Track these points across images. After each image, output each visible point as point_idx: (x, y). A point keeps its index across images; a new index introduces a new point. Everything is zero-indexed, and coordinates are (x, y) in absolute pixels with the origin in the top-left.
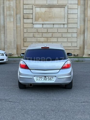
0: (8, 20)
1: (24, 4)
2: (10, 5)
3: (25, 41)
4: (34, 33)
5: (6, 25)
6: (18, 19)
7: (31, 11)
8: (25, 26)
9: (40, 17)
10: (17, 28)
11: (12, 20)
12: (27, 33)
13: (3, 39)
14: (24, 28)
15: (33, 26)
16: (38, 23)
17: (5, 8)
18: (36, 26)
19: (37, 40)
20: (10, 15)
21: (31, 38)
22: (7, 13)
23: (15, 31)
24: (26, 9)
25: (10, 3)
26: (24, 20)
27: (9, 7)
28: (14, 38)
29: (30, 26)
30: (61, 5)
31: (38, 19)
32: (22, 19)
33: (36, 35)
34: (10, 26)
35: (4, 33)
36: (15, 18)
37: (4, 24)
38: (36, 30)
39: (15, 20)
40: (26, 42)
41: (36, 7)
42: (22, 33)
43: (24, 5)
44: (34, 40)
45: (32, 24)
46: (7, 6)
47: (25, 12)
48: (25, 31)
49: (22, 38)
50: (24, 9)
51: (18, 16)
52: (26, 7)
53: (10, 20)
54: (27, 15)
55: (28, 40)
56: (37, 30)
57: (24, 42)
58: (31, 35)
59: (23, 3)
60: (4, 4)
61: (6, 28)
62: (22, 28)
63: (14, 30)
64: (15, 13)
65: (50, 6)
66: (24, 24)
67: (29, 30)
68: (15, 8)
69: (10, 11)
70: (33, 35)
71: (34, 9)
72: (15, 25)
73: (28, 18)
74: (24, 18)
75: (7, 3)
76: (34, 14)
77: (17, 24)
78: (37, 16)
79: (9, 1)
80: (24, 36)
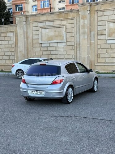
0: (82, 37)
1: (98, 21)
2: (84, 24)
3: (98, 57)
4: (108, 49)
5: (80, 42)
6: (92, 36)
7: (104, 28)
8: (99, 42)
9: (114, 33)
10: (91, 44)
11: (86, 37)
12: (101, 49)
13: (78, 56)
14: (98, 44)
15: (106, 42)
16: (111, 38)
17: (80, 26)
18: (109, 42)
19: (110, 55)
20: (84, 33)
21: (105, 54)
22: (82, 31)
24: (100, 25)
25: (84, 22)
26: (98, 36)
27: (84, 26)
28: (88, 54)
29: (104, 42)
31: (112, 34)
32: (96, 36)
33: (110, 51)
34: (84, 43)
35: (79, 51)
36: (89, 36)
37: (79, 42)
38: (109, 45)
40: (99, 58)
41: (110, 22)
42: (96, 50)
43: (98, 22)
44: (107, 55)
45: (105, 40)
46: (82, 24)
47: (99, 28)
48: (99, 47)
49: (96, 54)
50: (97, 26)
51: (92, 33)
52: (100, 23)
53: (84, 37)
54: (101, 31)
55: (102, 56)
56: (110, 45)
57: (98, 58)
58: (104, 51)
60: (79, 23)
61: (81, 46)
62: (96, 44)
63: (88, 47)
64: (89, 30)
66: (98, 41)
67: (103, 46)
68: (89, 25)
69: (84, 29)
70: (107, 51)
71: (108, 25)
72: (89, 42)
73: (102, 35)
74: (98, 35)
75: (82, 21)
76: (107, 30)
77: (91, 41)
78: (111, 31)
79: (84, 20)
80: (97, 52)
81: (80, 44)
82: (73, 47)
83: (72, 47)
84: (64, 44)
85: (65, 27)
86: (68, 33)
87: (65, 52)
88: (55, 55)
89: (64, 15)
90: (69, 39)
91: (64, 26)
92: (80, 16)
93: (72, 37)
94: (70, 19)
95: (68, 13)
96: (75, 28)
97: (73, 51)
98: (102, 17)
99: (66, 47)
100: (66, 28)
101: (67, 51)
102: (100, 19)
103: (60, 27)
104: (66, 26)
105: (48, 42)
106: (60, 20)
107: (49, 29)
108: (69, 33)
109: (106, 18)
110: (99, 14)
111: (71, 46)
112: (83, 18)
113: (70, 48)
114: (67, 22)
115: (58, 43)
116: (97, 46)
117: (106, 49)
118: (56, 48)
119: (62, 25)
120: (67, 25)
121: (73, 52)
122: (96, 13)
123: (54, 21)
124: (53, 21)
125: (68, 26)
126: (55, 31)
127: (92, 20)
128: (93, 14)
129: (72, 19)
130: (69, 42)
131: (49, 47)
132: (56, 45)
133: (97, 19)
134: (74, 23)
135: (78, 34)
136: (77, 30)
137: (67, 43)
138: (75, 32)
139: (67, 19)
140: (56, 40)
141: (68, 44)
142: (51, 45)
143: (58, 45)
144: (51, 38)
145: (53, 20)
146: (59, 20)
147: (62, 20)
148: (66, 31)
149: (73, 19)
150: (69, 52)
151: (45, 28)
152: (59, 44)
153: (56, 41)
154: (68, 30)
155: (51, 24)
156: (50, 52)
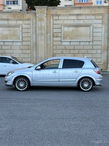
0: (39, 38)
2: (42, 25)
4: (63, 50)
5: (37, 42)
6: (48, 37)
7: (60, 31)
8: (55, 43)
9: (68, 36)
10: (47, 45)
11: (43, 38)
12: (56, 50)
13: (35, 55)
15: (62, 43)
16: (66, 41)
17: (37, 28)
18: (64, 44)
20: (42, 34)
21: (60, 54)
22: (39, 32)
23: (46, 48)
24: (56, 28)
25: (41, 24)
26: (54, 38)
27: (41, 28)
28: (45, 54)
30: (87, 24)
31: (66, 37)
32: (52, 37)
33: (64, 52)
34: (42, 43)
35: (36, 50)
36: (46, 37)
38: (64, 47)
39: (46, 38)
41: (65, 26)
42: (52, 50)
43: (54, 25)
45: (60, 42)
46: (39, 26)
47: (55, 31)
48: (55, 47)
49: (52, 54)
50: (53, 28)
51: (49, 34)
53: (41, 38)
54: (56, 33)
56: (65, 47)
58: (60, 51)
60: (36, 24)
61: (37, 46)
62: (52, 45)
64: (46, 32)
65: (77, 25)
66: (54, 42)
67: (58, 47)
68: (45, 27)
69: (41, 30)
70: (62, 52)
71: (63, 28)
72: (46, 43)
73: (57, 37)
74: (53, 37)
75: (39, 23)
76: (62, 33)
77: (47, 42)
78: (65, 34)
79: (41, 22)
80: (53, 52)
81: (37, 44)
82: (29, 46)
83: (28, 47)
84: (20, 44)
85: (20, 27)
86: (24, 33)
87: (21, 52)
88: (10, 54)
89: (19, 15)
90: (26, 39)
91: (20, 26)
92: (37, 18)
93: (28, 38)
94: (26, 20)
95: (23, 14)
96: (31, 29)
97: (29, 50)
98: (58, 21)
99: (22, 46)
100: (22, 28)
101: (23, 50)
102: (55, 22)
103: (15, 26)
104: (22, 26)
105: (3, 41)
106: (16, 20)
107: (3, 28)
108: (25, 33)
109: (61, 22)
110: (55, 18)
111: (28, 46)
112: (41, 20)
113: (26, 47)
114: (23, 22)
115: (13, 42)
116: (53, 47)
117: (61, 50)
118: (11, 47)
119: (17, 25)
120: (23, 25)
121: (29, 51)
122: (52, 16)
123: (9, 20)
124: (8, 20)
125: (24, 26)
126: (10, 31)
127: (48, 23)
128: (49, 18)
129: (28, 20)
130: (25, 42)
131: (3, 46)
132: (11, 44)
133: (53, 22)
134: (30, 24)
135: (34, 35)
136: (34, 31)
137: (23, 42)
138: (32, 33)
139: (23, 20)
140: (11, 39)
141: (24, 43)
142: (6, 44)
143: (13, 44)
144: (6, 37)
145: (8, 19)
146: (14, 20)
147: (18, 20)
148: (22, 32)
149: (29, 20)
150: (25, 51)
152: (14, 44)
153: (12, 41)
154: (24, 30)
155: (6, 22)
156: (5, 51)
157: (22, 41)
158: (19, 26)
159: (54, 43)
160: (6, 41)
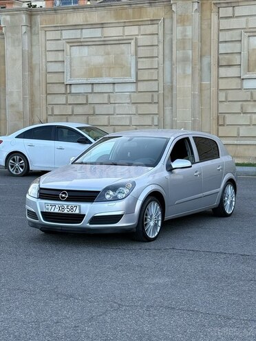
0: (179, 71)
1: (221, 30)
2: (185, 36)
3: (220, 123)
4: (244, 103)
5: (174, 84)
6: (205, 69)
8: (223, 84)
10: (201, 90)
11: (189, 71)
12: (227, 103)
13: (168, 118)
14: (219, 90)
15: (242, 84)
16: (254, 76)
17: (174, 42)
18: (247, 85)
19: (251, 119)
20: (185, 60)
21: (237, 115)
22: (177, 54)
23: (197, 99)
24: (226, 42)
25: (185, 31)
26: (220, 69)
27: (183, 41)
28: (193, 116)
29: (234, 84)
31: (255, 66)
32: (214, 68)
33: (250, 108)
34: (185, 85)
36: (198, 67)
37: (172, 82)
38: (249, 93)
39: (198, 72)
40: (223, 125)
41: (251, 34)
42: (214, 104)
43: (221, 33)
44: (242, 120)
45: (238, 81)
46: (179, 37)
47: (224, 48)
48: (222, 97)
49: (215, 116)
50: (219, 42)
51: (206, 60)
52: (225, 36)
53: (184, 71)
54: (227, 56)
55: (230, 120)
56: (252, 94)
57: (219, 125)
58: (236, 108)
59: (219, 26)
60: (172, 34)
61: (174, 92)
62: (214, 89)
63: (193, 95)
64: (197, 53)
66: (220, 80)
67: (232, 95)
68: (196, 40)
69: (184, 49)
70: (242, 108)
71: (245, 41)
72: (197, 83)
73: (230, 66)
74: (219, 66)
75: (178, 30)
76: (244, 53)
77: (201, 80)
78: (253, 58)
79: (183, 25)
80: (218, 110)
81: (174, 89)
82: (155, 95)
83: (153, 96)
84: (131, 88)
85: (133, 42)
86: (142, 60)
87: (133, 109)
88: (107, 117)
89: (130, 11)
90: (145, 75)
91: (132, 39)
92: (175, 16)
93: (153, 71)
94: (147, 23)
95: (141, 8)
96: (161, 46)
97: (154, 105)
98: (232, 20)
99: (135, 94)
100: (137, 46)
101: (139, 105)
102: (225, 24)
103: (119, 42)
104: (136, 39)
105: (89, 81)
106: (122, 24)
107: (91, 48)
108: (144, 60)
109: (241, 23)
110: (223, 12)
111: (150, 94)
112: (183, 20)
113: (147, 98)
114: (140, 29)
115: (114, 83)
116: (218, 94)
117: (241, 103)
118: (109, 97)
119: (125, 38)
120: (139, 37)
121: (153, 109)
122: (214, 9)
123: (105, 25)
124: (102, 26)
125: (143, 40)
126: (108, 54)
127: (204, 27)
128: (208, 13)
129: (153, 22)
130: (145, 83)
131: (89, 96)
132: (108, 88)
133: (219, 24)
134: (157, 34)
135: (168, 63)
136: (167, 52)
137: (139, 84)
138: (161, 57)
139: (140, 23)
140: (109, 76)
141: (142, 87)
142: (97, 89)
143: (114, 89)
144: (96, 71)
145: (102, 24)
146: (117, 25)
147: (127, 24)
148: (136, 55)
149: (155, 22)
150: (144, 109)
151: (80, 44)
152: (118, 88)
153: (111, 80)
154: (142, 52)
155: (97, 33)
156: (94, 108)
157: (137, 81)
158: (130, 41)
159: (220, 82)
160: (97, 82)
